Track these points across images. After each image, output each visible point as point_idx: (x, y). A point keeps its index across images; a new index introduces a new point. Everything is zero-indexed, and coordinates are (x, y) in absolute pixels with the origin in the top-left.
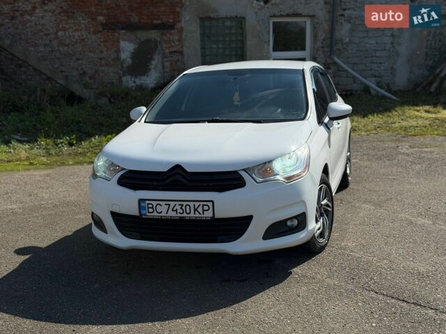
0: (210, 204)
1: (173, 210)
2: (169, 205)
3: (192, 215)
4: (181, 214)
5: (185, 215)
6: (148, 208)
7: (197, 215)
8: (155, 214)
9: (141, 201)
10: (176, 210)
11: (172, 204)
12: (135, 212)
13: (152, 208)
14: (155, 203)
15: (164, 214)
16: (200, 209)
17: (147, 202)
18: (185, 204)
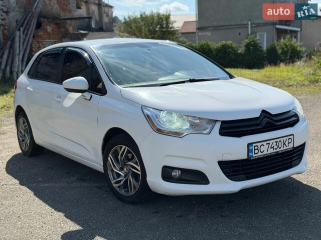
0: (292, 137)
1: (271, 148)
2: (269, 144)
3: (282, 149)
4: (276, 149)
5: (278, 150)
6: (255, 150)
7: (285, 148)
8: (260, 154)
9: (249, 145)
10: (273, 148)
11: (271, 142)
12: (244, 156)
13: (257, 149)
14: (259, 145)
15: (265, 153)
16: (287, 143)
17: (254, 145)
18: (278, 140)
